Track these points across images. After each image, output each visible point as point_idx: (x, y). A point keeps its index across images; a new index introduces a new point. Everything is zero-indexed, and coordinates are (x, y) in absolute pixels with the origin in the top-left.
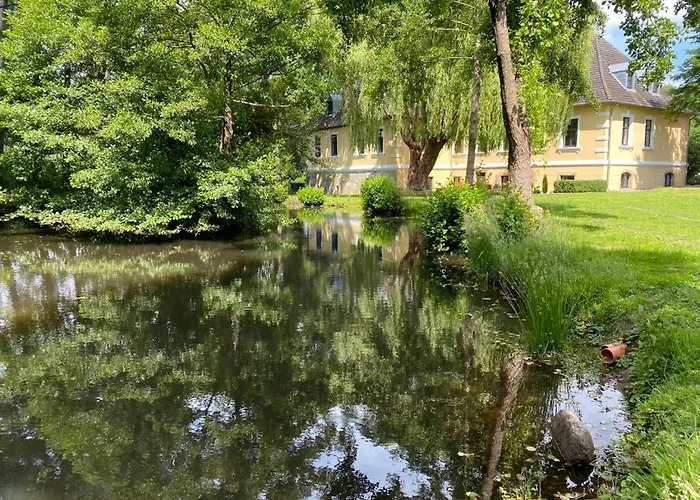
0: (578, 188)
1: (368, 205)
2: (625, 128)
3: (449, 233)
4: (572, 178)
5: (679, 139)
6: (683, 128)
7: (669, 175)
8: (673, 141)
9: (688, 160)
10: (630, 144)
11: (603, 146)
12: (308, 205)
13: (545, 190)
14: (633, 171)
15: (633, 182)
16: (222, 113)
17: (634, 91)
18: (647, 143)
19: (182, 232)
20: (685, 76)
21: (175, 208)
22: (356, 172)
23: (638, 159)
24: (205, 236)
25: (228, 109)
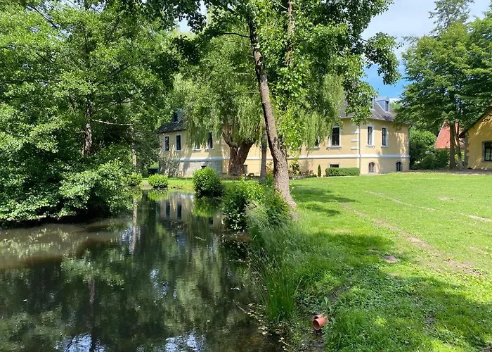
0: (341, 173)
1: (198, 188)
2: (369, 134)
3: (241, 217)
4: (337, 166)
5: (403, 140)
6: (405, 133)
7: (399, 164)
8: (400, 141)
9: (410, 154)
10: (373, 144)
11: (356, 146)
12: (155, 187)
13: (320, 175)
14: (376, 161)
15: (377, 168)
16: (84, 128)
18: (384, 143)
19: (48, 217)
20: (403, 101)
21: (42, 199)
22: (194, 161)
23: (379, 153)
24: (65, 220)
25: (88, 126)
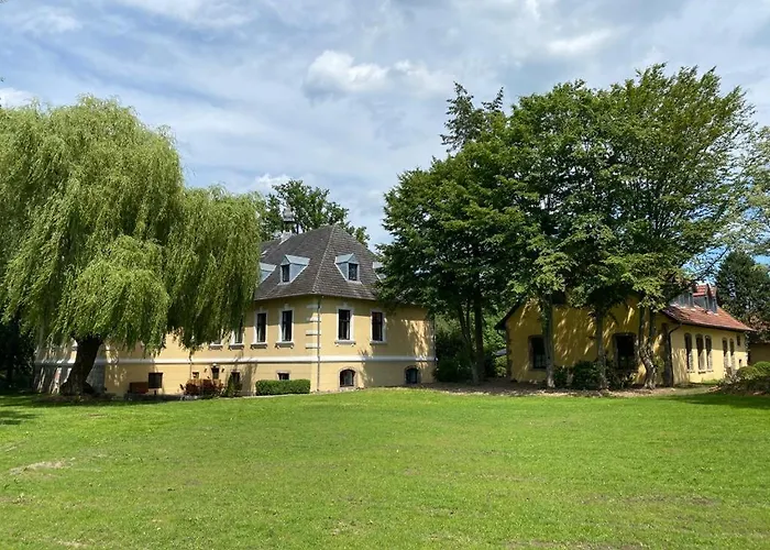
2: (343, 323)
4: (287, 376)
5: (421, 332)
6: (424, 320)
7: (412, 371)
9: (437, 355)
10: (352, 339)
11: (313, 341)
14: (359, 368)
15: (359, 381)
17: (358, 282)
23: (365, 354)
